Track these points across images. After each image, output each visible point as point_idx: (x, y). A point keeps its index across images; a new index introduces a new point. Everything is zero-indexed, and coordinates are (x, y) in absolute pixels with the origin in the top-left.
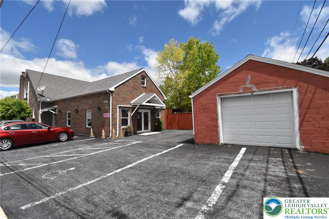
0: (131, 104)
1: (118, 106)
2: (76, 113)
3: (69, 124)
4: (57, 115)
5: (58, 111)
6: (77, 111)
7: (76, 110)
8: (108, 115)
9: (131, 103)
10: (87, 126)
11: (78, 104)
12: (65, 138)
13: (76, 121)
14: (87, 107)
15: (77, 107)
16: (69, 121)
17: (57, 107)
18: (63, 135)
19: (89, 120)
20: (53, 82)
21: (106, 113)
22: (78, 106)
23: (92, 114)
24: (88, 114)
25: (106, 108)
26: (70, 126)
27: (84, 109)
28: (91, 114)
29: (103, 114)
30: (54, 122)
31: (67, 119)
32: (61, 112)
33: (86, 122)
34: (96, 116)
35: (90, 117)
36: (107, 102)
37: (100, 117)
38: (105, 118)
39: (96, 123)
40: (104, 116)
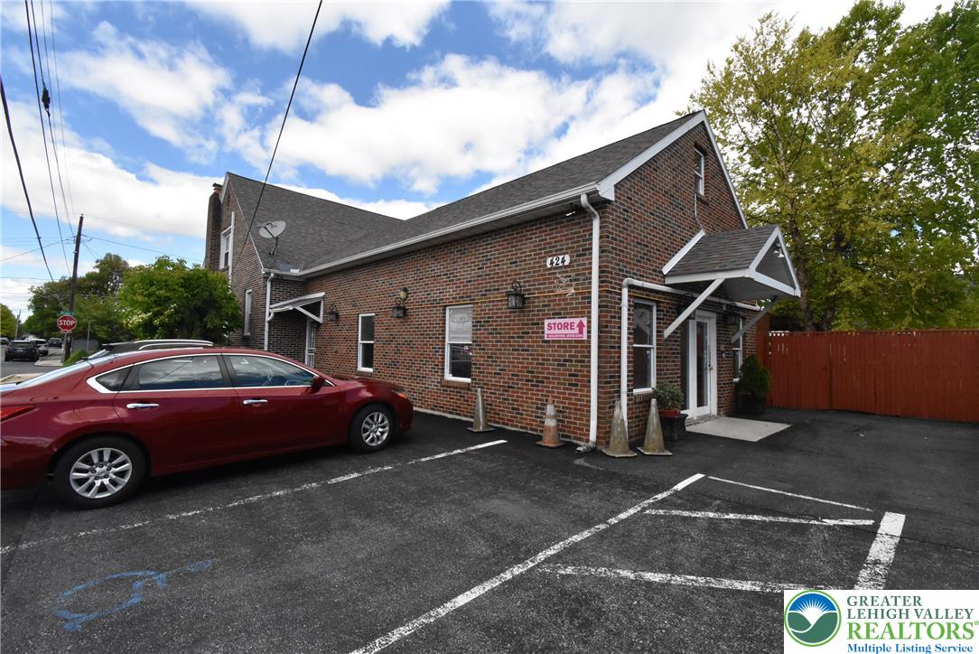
0: (664, 276)
1: (626, 281)
2: (398, 317)
3: (367, 363)
4: (322, 328)
5: (325, 312)
6: (403, 311)
7: (398, 308)
8: (577, 330)
9: (666, 270)
10: (449, 377)
11: (407, 284)
12: (382, 433)
13: (398, 352)
14: (451, 292)
15: (402, 294)
16: (368, 350)
17: (323, 298)
18: (372, 418)
19: (456, 349)
20: (307, 215)
21: (557, 315)
22: (405, 290)
23: (477, 324)
24: (455, 326)
25: (559, 291)
26: (370, 370)
27: (434, 303)
28: (470, 324)
29: (539, 324)
30: (310, 351)
31: (360, 341)
32: (337, 316)
33: (443, 359)
34: (500, 333)
35: (464, 336)
36: (566, 263)
37: (523, 337)
38: (554, 341)
39: (501, 362)
40: (546, 331)
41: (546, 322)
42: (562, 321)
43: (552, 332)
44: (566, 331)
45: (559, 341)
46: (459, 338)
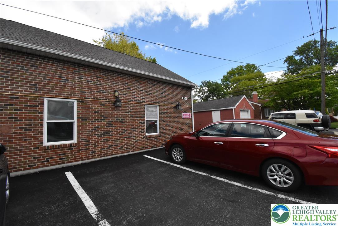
8: (189, 116)
34: (170, 116)
35: (153, 117)
36: (187, 99)
37: (177, 118)
38: (185, 119)
39: (171, 125)
40: (183, 116)
41: (183, 113)
42: (186, 113)
43: (184, 116)
44: (187, 116)
45: (186, 119)
46: (151, 118)
